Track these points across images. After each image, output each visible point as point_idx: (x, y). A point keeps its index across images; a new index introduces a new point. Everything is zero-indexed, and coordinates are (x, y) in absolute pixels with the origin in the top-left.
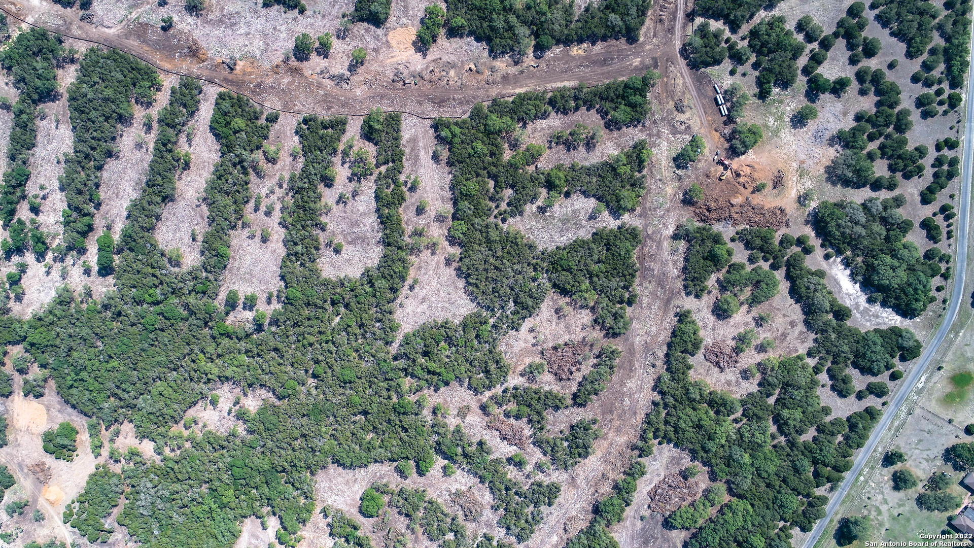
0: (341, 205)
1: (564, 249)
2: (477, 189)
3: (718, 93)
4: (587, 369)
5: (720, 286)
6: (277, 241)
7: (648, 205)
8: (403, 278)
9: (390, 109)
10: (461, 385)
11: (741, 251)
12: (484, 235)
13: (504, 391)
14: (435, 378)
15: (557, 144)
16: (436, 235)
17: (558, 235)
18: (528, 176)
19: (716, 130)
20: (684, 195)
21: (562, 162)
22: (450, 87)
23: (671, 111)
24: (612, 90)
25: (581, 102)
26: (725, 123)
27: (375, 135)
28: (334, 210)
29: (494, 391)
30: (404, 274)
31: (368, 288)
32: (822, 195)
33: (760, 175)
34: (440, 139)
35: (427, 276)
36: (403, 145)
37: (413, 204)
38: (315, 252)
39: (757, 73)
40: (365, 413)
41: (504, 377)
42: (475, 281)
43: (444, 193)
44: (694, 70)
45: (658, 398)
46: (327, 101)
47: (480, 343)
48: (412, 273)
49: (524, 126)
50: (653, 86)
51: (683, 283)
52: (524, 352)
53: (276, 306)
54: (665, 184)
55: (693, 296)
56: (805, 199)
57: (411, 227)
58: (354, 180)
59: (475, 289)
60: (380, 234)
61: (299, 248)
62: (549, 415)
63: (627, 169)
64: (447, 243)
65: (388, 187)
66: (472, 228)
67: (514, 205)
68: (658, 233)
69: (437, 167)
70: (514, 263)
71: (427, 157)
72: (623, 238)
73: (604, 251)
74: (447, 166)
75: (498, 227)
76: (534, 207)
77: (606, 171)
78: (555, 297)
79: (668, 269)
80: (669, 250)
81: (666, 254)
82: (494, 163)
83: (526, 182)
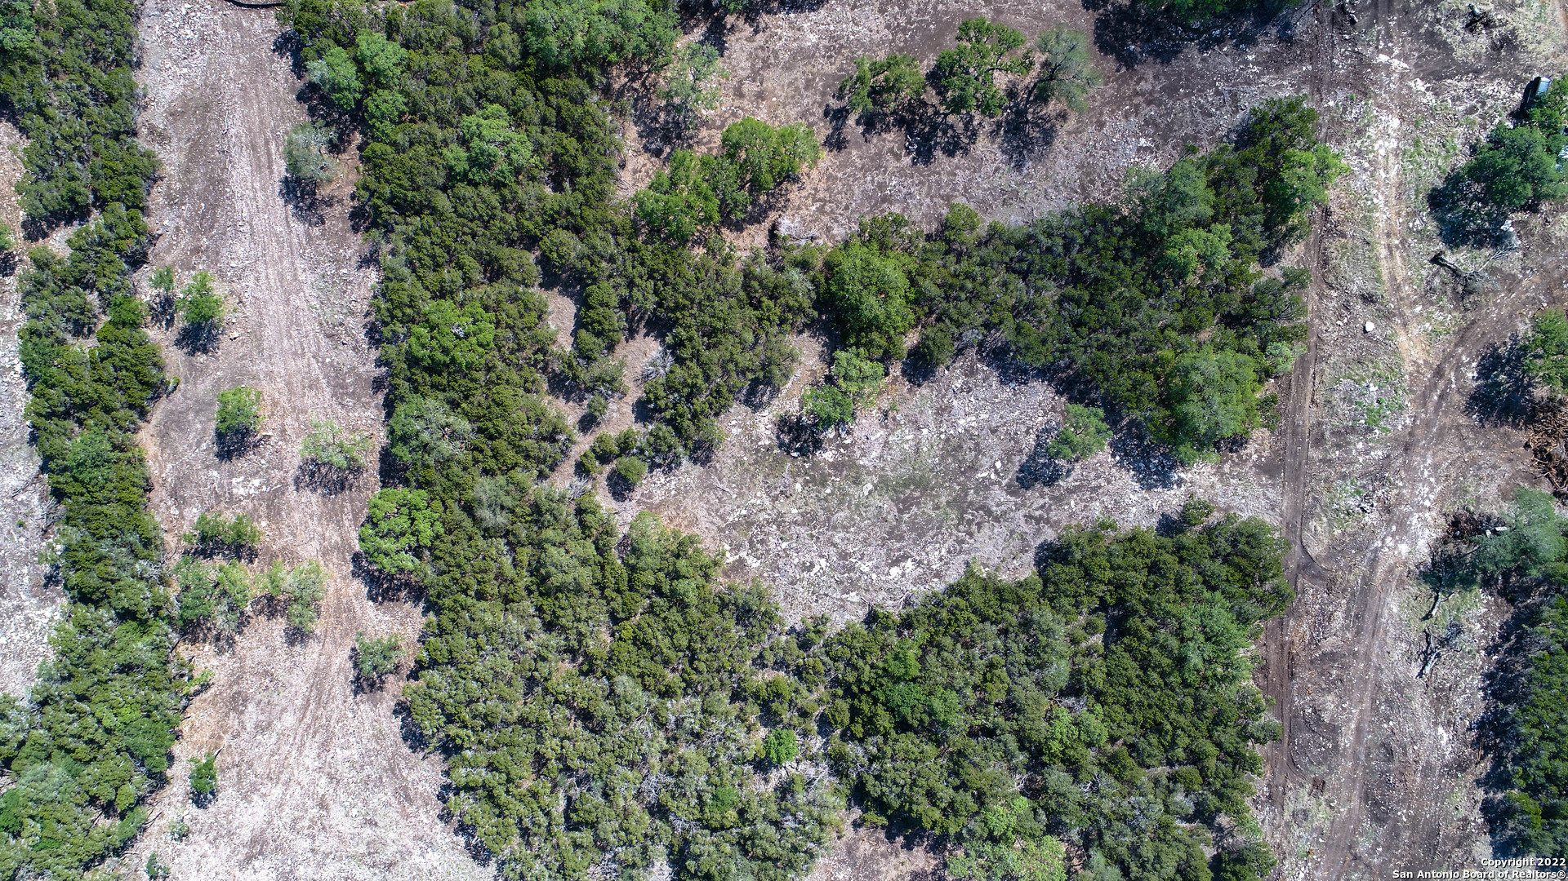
1: (907, 623)
2: (488, 336)
7: (1309, 416)
12: (525, 554)
15: (870, 123)
16: (310, 550)
17: (878, 554)
18: (733, 274)
20: (1484, 372)
21: (896, 209)
30: (155, 733)
35: (269, 740)
36: (152, 130)
37: (201, 407)
42: (482, 775)
43: (346, 357)
48: (197, 727)
49: (717, 36)
51: (1480, 794)
54: (1387, 316)
57: (188, 515)
59: (487, 812)
60: (53, 546)
63: (1220, 237)
64: (359, 587)
65: (79, 329)
66: (468, 523)
67: (668, 414)
68: (1360, 550)
69: (308, 234)
70: (667, 693)
71: (264, 189)
72: (1191, 576)
73: (1097, 640)
74: (355, 229)
75: (589, 518)
76: (764, 424)
77: (1110, 254)
78: (865, 848)
79: (1409, 728)
80: (1414, 637)
81: (1396, 656)
82: (569, 212)
83: (721, 306)
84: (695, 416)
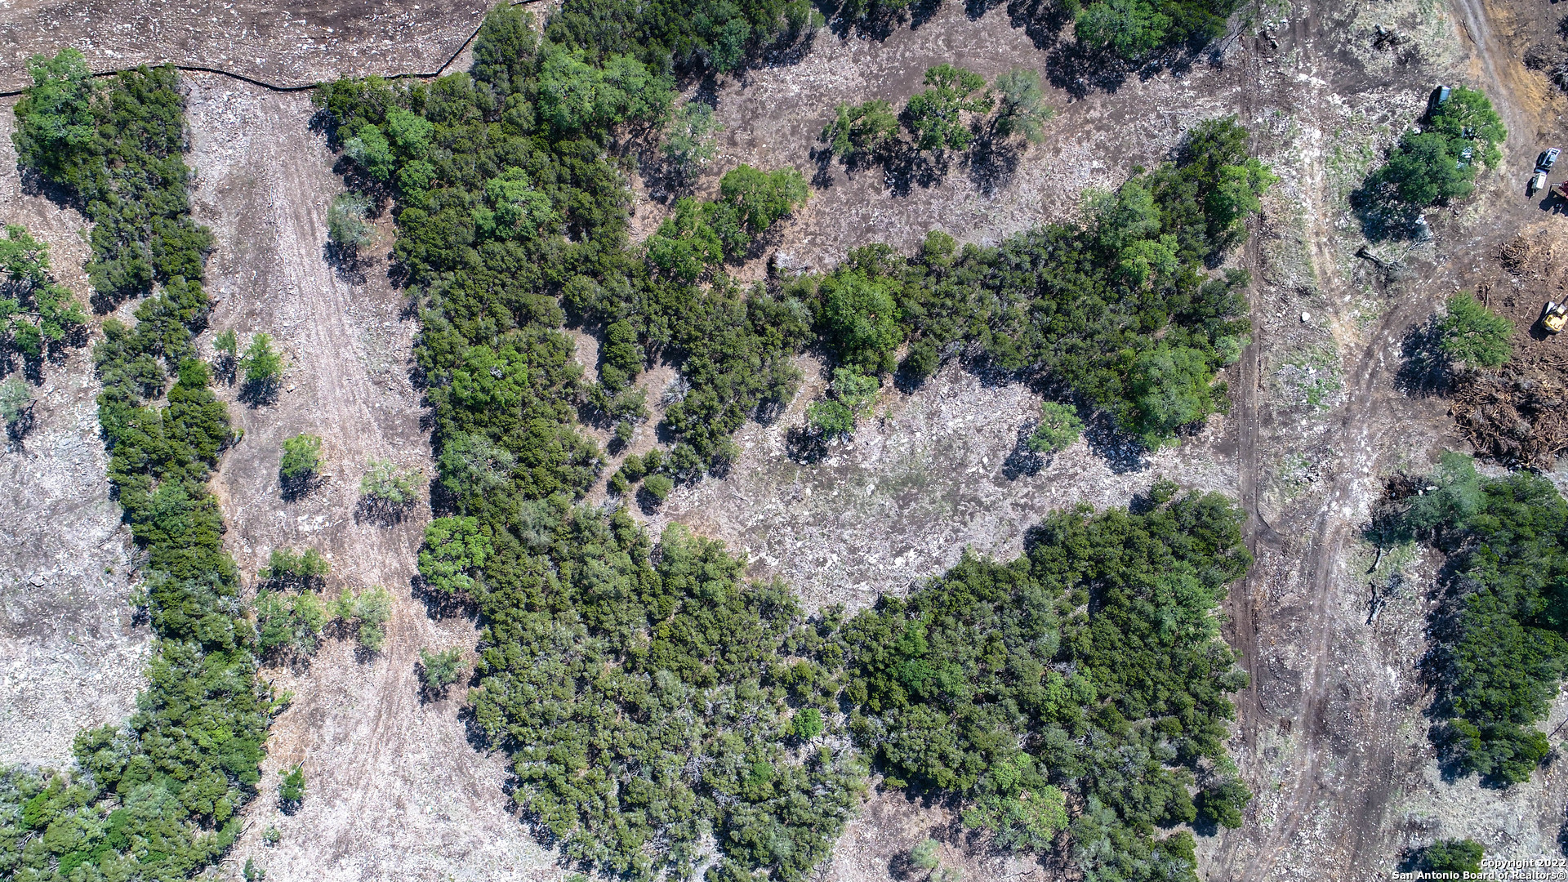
1: (914, 607)
2: (522, 376)
7: (1257, 400)
9: (137, 59)
12: (568, 567)
15: (851, 162)
16: (372, 577)
17: (882, 547)
18: (738, 305)
19: (1532, 63)
20: (1408, 350)
21: (879, 239)
35: (347, 750)
36: (204, 207)
37: (265, 454)
42: (542, 767)
43: (394, 401)
48: (281, 743)
49: (709, 93)
51: (1427, 724)
54: (1322, 306)
55: (1475, 777)
57: (260, 553)
59: (549, 799)
60: (139, 589)
64: (419, 607)
65: (151, 392)
66: (515, 543)
67: (688, 434)
68: (1309, 515)
69: (352, 293)
70: (704, 683)
71: (309, 254)
72: (1162, 548)
73: (1083, 610)
74: (395, 285)
75: (623, 532)
76: (774, 438)
77: (1072, 267)
78: (888, 809)
79: (1362, 669)
80: (1361, 588)
81: (1346, 606)
82: (587, 259)
83: (730, 334)
84: (712, 434)
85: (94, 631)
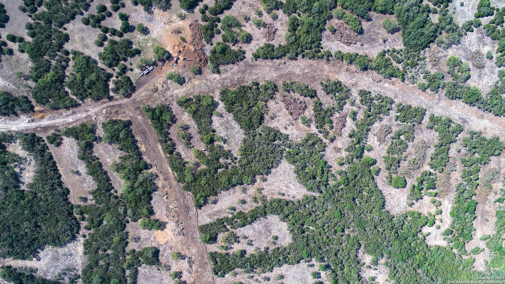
0: (253, 243)
1: (241, 124)
2: (224, 177)
3: (144, 74)
4: (297, 95)
5: (236, 44)
6: (281, 270)
7: (207, 90)
8: (280, 201)
9: (198, 232)
10: (324, 155)
11: (216, 39)
12: (246, 166)
13: (321, 132)
14: (325, 169)
15: (190, 144)
16: (253, 190)
17: (235, 130)
18: (210, 153)
19: (162, 69)
20: (197, 75)
21: (199, 139)
22: (178, 206)
23: (159, 93)
24: (156, 125)
25: (167, 138)
26: (157, 66)
27: (213, 236)
28: (256, 245)
29: (322, 138)
30: (277, 201)
31: (290, 217)
32: (178, 9)
33: (177, 41)
34: (205, 203)
35: (276, 189)
36: (214, 220)
37: (242, 207)
38: (281, 249)
39: (129, 58)
40: (354, 199)
41: (313, 135)
42: (270, 164)
43: (231, 192)
44: (136, 88)
45: (300, 56)
46: (202, 266)
47: (300, 152)
48: (276, 197)
49: (187, 163)
50: (149, 106)
51: (240, 62)
52: (298, 129)
53: (314, 261)
54: (195, 86)
55: (245, 55)
56: (182, 16)
57: (253, 204)
58: (238, 240)
59: (274, 162)
60: (262, 218)
61: (281, 258)
62: (326, 107)
63: (193, 106)
64: (256, 184)
65: (237, 222)
66: (244, 173)
67: (227, 156)
68: (219, 81)
69: (220, 200)
70: (256, 147)
71: (216, 206)
72: (227, 98)
73: (236, 105)
74: (217, 195)
75: (240, 161)
76: (225, 146)
77: (197, 116)
78: (266, 122)
79: (235, 71)
80: (226, 73)
81: (229, 74)
82: (209, 172)
83: (214, 153)
84: (226, 153)
85: (268, 223)
